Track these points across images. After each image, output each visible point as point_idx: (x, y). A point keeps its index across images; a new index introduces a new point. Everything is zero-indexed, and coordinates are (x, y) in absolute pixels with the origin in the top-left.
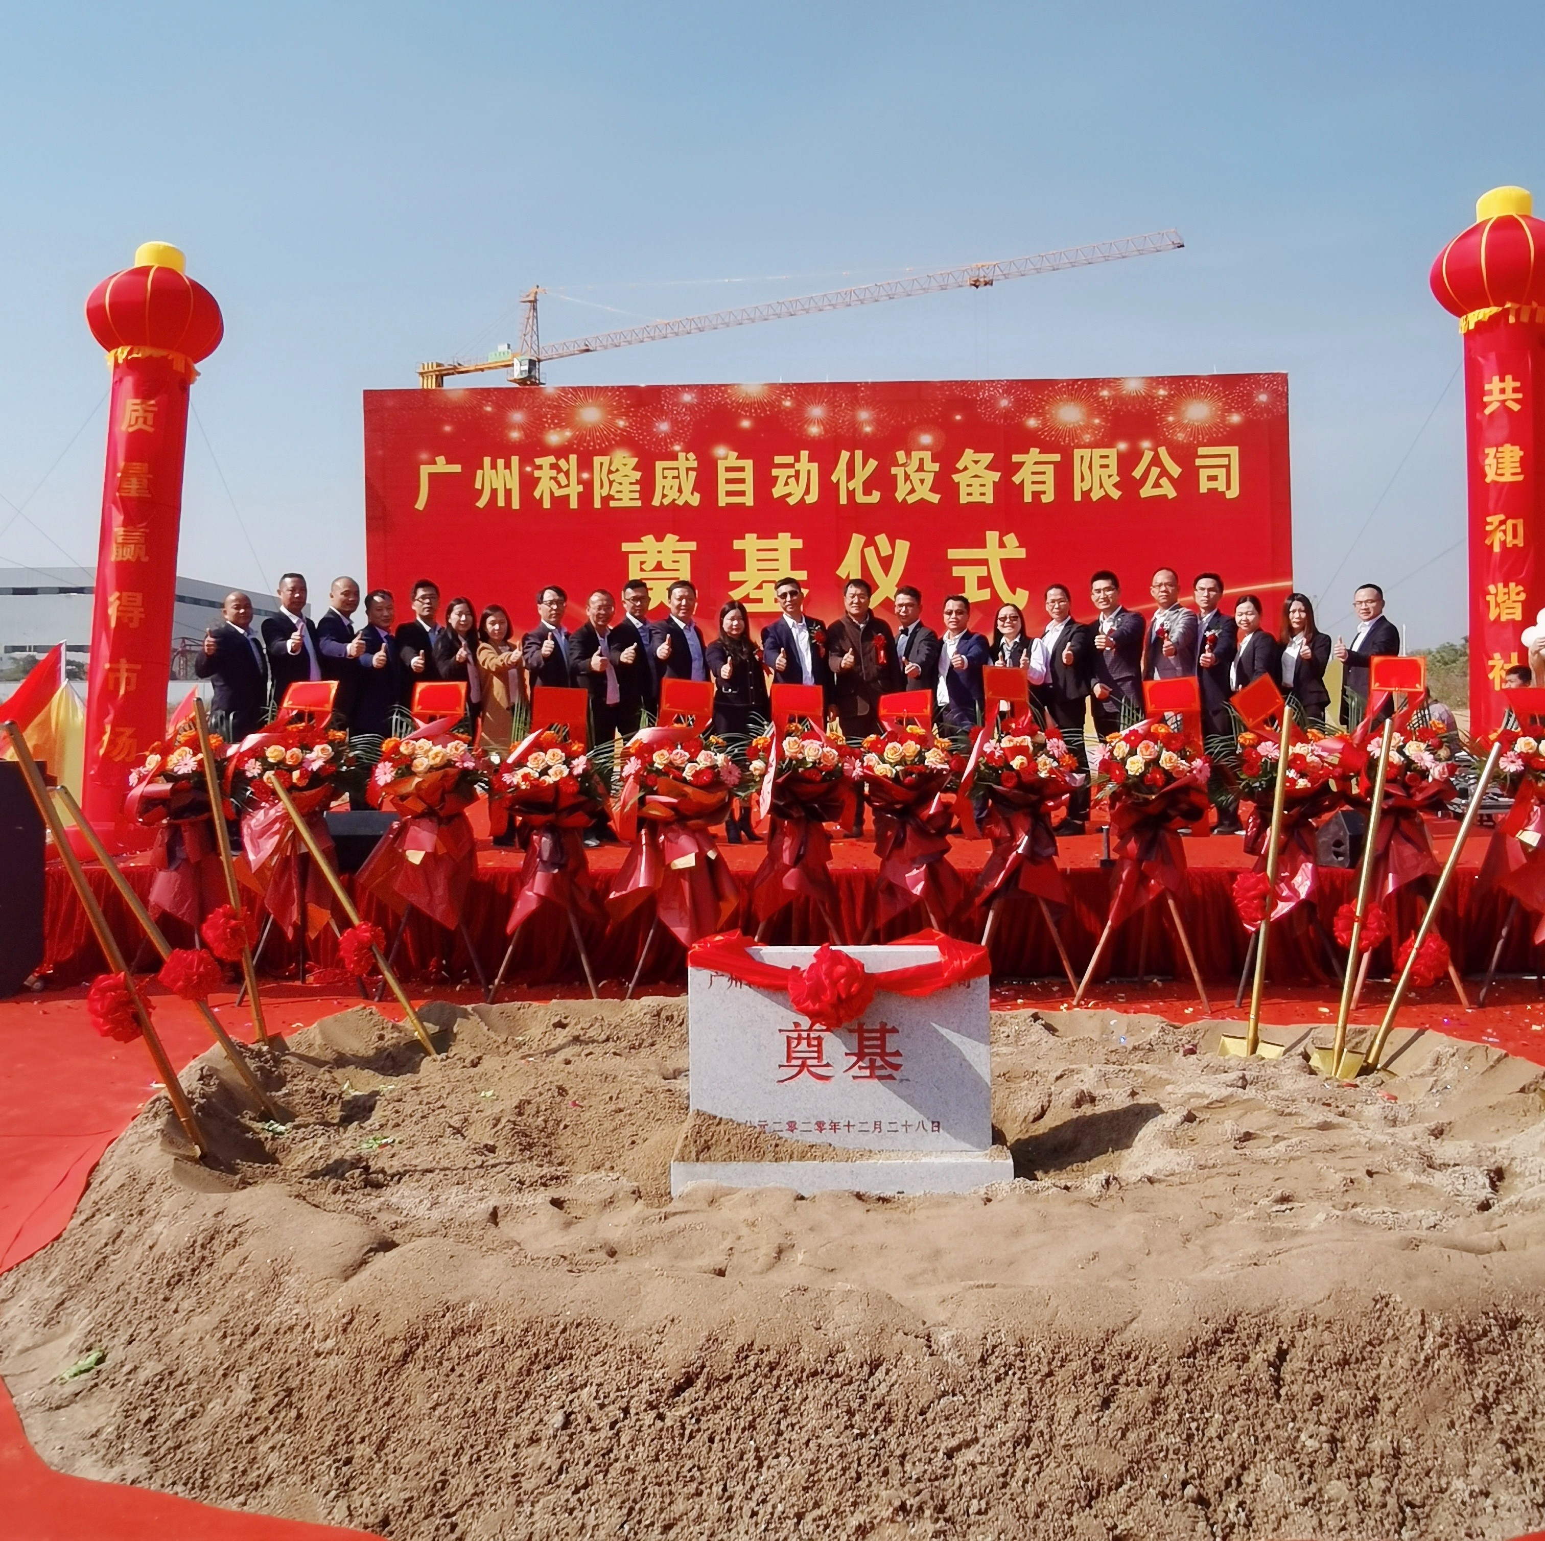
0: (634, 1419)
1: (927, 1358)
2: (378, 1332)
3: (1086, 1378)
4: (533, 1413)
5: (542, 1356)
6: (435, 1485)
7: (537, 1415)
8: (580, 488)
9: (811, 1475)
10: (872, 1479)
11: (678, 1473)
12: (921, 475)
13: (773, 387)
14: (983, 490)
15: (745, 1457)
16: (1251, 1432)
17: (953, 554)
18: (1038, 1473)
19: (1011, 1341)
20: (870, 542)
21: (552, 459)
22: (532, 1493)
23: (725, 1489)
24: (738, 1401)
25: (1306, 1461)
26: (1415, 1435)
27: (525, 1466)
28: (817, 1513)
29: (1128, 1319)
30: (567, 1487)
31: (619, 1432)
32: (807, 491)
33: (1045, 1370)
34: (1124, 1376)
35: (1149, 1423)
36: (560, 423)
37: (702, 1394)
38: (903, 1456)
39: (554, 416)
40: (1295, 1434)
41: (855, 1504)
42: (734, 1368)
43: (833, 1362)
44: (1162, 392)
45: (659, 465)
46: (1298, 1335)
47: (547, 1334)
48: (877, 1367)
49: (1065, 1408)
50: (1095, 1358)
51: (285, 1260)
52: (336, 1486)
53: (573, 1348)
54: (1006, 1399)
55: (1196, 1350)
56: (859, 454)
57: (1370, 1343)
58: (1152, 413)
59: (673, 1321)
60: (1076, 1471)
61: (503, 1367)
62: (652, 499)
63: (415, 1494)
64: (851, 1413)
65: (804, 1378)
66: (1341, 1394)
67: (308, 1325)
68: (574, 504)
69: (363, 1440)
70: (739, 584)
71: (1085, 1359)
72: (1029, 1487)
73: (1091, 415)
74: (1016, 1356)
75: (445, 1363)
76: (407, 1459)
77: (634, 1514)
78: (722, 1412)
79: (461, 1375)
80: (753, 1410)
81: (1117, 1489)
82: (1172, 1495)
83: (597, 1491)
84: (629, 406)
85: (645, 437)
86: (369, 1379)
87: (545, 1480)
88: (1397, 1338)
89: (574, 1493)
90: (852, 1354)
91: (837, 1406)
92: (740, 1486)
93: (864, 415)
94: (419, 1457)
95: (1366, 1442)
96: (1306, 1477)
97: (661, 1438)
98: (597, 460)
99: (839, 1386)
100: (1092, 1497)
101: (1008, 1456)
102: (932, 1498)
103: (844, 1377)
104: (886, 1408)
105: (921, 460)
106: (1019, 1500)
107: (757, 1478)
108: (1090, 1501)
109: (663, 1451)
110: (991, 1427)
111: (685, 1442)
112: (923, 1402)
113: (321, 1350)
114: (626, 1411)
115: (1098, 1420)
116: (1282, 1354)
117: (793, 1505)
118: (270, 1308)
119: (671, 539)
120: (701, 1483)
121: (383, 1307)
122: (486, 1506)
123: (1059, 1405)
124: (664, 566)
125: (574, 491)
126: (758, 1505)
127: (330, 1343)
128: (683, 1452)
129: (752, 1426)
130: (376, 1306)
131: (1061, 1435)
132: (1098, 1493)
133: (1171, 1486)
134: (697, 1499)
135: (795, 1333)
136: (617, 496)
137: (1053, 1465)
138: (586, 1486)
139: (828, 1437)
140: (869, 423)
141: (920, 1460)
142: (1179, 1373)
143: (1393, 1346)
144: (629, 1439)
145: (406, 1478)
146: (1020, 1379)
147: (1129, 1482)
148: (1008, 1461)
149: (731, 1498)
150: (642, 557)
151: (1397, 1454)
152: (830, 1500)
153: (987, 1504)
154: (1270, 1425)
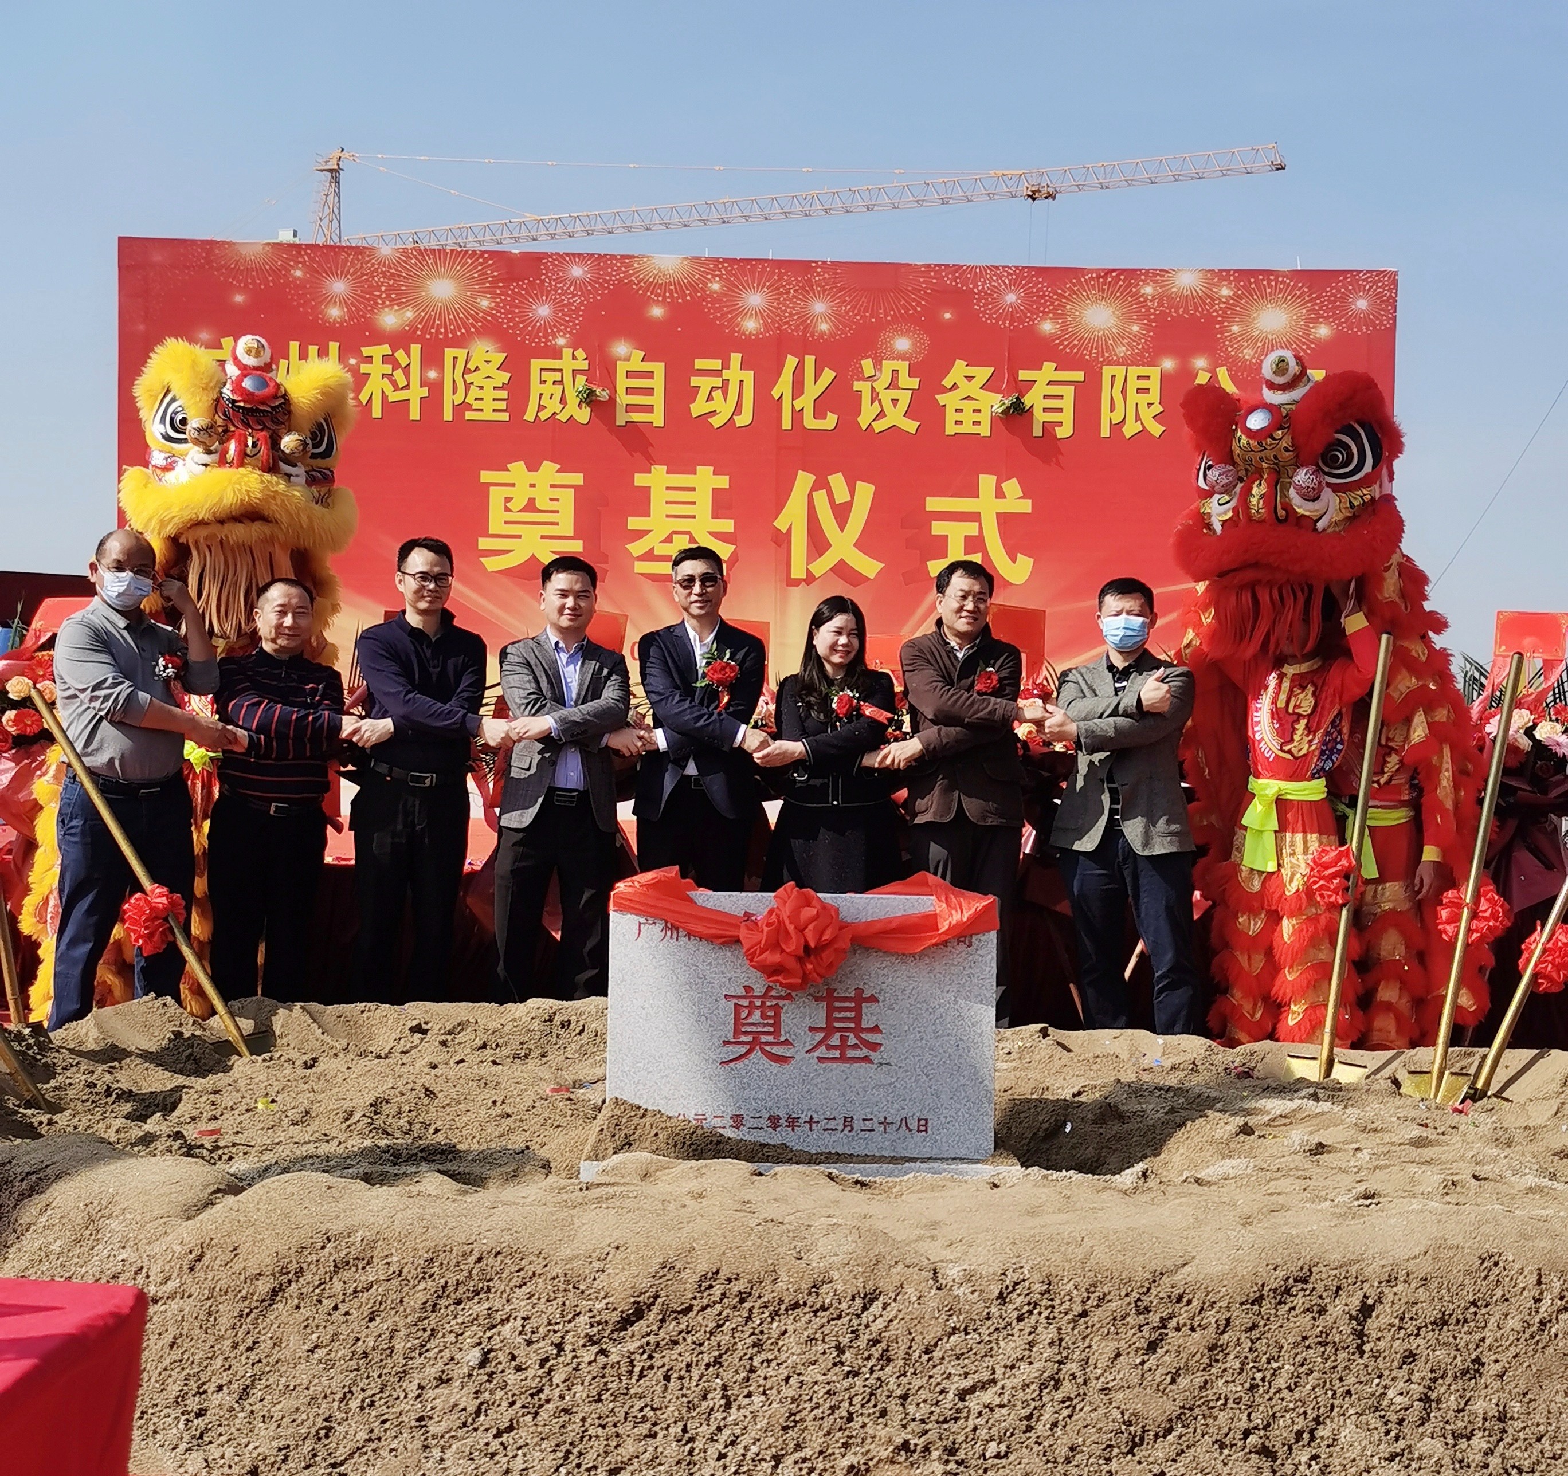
0: (570, 1355)
1: (933, 1291)
2: (237, 1266)
3: (1128, 1319)
4: (441, 1351)
5: (451, 1289)
6: (317, 1433)
7: (447, 1354)
8: (425, 392)
9: (792, 1414)
10: (866, 1420)
11: (627, 1413)
12: (894, 394)
13: (696, 261)
14: (977, 417)
15: (709, 1396)
16: (1328, 1386)
17: (934, 504)
18: (1070, 1416)
19: (1037, 1277)
20: (821, 484)
21: (386, 349)
22: (442, 1437)
23: (685, 1430)
24: (700, 1336)
25: (1394, 1418)
26: (1526, 1400)
27: (432, 1409)
28: (797, 1455)
29: (1180, 1262)
30: (487, 1430)
31: (550, 1370)
32: (738, 409)
33: (1078, 1309)
34: (1175, 1320)
35: (1204, 1370)
36: (398, 299)
37: (655, 1328)
38: (904, 1397)
39: (390, 289)
40: (1380, 1391)
41: (846, 1445)
42: (695, 1298)
43: (817, 1294)
44: (1225, 292)
45: (536, 365)
46: (1386, 1291)
47: (458, 1264)
48: (872, 1301)
49: (1102, 1350)
50: (1139, 1299)
51: (104, 1203)
52: (187, 1438)
53: (491, 1280)
54: (1030, 1338)
55: (1262, 1297)
56: (810, 361)
57: (1474, 1303)
58: (1211, 320)
59: (617, 1248)
60: (1116, 1414)
61: (401, 1301)
62: (524, 410)
63: (291, 1442)
64: (840, 1350)
65: (782, 1311)
66: (1438, 1353)
67: (141, 1268)
68: (415, 414)
69: (220, 1388)
70: (641, 534)
71: (1128, 1299)
72: (1058, 1432)
73: (1127, 319)
74: (1042, 1294)
75: (325, 1302)
76: (279, 1407)
77: (572, 1457)
78: (679, 1349)
79: (347, 1313)
80: (719, 1346)
81: (1165, 1437)
82: (1232, 1446)
83: (522, 1434)
84: (496, 280)
85: (516, 325)
86: (225, 1321)
87: (458, 1423)
88: (1507, 1300)
89: (495, 1437)
90: (844, 1283)
91: (823, 1341)
92: (705, 1427)
93: (819, 307)
94: (295, 1403)
95: (1466, 1404)
96: (1393, 1434)
97: (603, 1377)
98: (449, 353)
99: (825, 1320)
100: (1134, 1444)
101: (1033, 1399)
102: (941, 1439)
103: (831, 1310)
104: (883, 1345)
105: (895, 372)
106: (1046, 1444)
107: (724, 1419)
108: (1132, 1448)
109: (608, 1390)
110: (1012, 1367)
111: (634, 1381)
112: (929, 1339)
113: (160, 1294)
114: (560, 1347)
115: (1143, 1363)
116: (1366, 1310)
117: (770, 1447)
118: (84, 1258)
119: (549, 468)
120: (655, 1424)
121: (244, 1239)
122: (384, 1453)
123: (1095, 1347)
124: (539, 505)
125: (416, 394)
126: (726, 1447)
127: (172, 1285)
128: (632, 1391)
129: (717, 1362)
130: (234, 1238)
131: (1098, 1379)
132: (1142, 1439)
133: (1231, 1435)
134: (650, 1441)
135: (770, 1262)
136: (476, 405)
137: (1087, 1408)
138: (510, 1429)
139: (812, 1374)
140: (825, 317)
141: (925, 1401)
142: (1241, 1318)
143: (1503, 1307)
144: (564, 1376)
145: (279, 1426)
146: (1048, 1318)
147: (1179, 1429)
148: (1033, 1404)
149: (692, 1440)
150: (508, 492)
151: (1502, 1418)
152: (815, 1440)
153: (1008, 1447)
154: (1350, 1380)
